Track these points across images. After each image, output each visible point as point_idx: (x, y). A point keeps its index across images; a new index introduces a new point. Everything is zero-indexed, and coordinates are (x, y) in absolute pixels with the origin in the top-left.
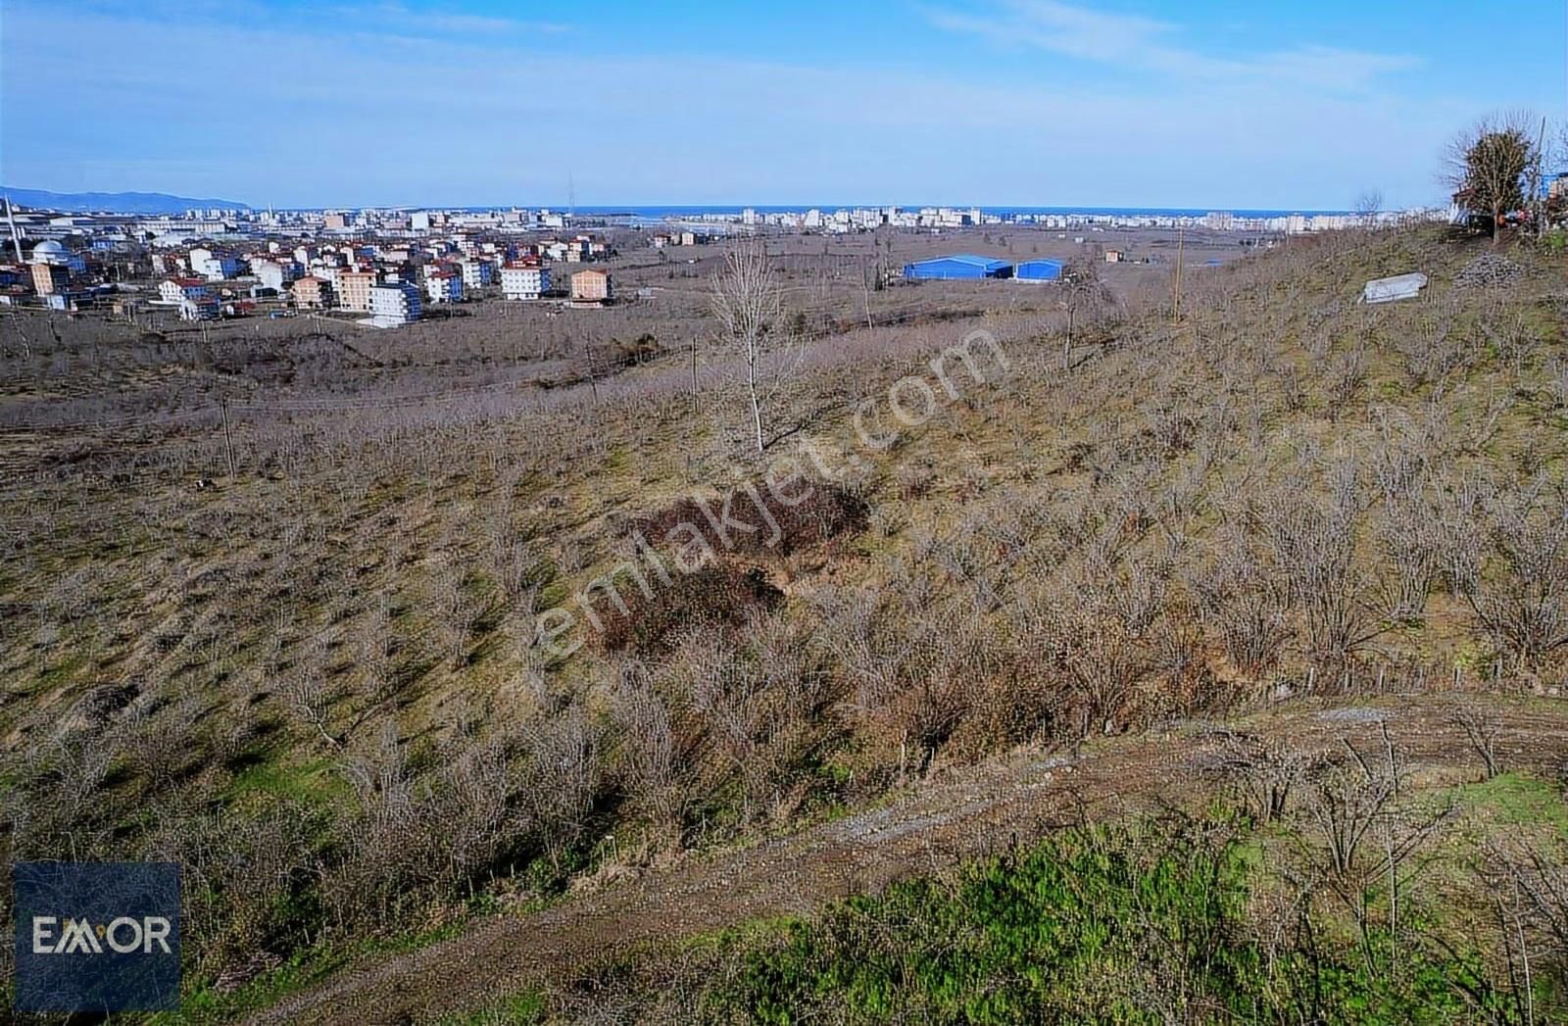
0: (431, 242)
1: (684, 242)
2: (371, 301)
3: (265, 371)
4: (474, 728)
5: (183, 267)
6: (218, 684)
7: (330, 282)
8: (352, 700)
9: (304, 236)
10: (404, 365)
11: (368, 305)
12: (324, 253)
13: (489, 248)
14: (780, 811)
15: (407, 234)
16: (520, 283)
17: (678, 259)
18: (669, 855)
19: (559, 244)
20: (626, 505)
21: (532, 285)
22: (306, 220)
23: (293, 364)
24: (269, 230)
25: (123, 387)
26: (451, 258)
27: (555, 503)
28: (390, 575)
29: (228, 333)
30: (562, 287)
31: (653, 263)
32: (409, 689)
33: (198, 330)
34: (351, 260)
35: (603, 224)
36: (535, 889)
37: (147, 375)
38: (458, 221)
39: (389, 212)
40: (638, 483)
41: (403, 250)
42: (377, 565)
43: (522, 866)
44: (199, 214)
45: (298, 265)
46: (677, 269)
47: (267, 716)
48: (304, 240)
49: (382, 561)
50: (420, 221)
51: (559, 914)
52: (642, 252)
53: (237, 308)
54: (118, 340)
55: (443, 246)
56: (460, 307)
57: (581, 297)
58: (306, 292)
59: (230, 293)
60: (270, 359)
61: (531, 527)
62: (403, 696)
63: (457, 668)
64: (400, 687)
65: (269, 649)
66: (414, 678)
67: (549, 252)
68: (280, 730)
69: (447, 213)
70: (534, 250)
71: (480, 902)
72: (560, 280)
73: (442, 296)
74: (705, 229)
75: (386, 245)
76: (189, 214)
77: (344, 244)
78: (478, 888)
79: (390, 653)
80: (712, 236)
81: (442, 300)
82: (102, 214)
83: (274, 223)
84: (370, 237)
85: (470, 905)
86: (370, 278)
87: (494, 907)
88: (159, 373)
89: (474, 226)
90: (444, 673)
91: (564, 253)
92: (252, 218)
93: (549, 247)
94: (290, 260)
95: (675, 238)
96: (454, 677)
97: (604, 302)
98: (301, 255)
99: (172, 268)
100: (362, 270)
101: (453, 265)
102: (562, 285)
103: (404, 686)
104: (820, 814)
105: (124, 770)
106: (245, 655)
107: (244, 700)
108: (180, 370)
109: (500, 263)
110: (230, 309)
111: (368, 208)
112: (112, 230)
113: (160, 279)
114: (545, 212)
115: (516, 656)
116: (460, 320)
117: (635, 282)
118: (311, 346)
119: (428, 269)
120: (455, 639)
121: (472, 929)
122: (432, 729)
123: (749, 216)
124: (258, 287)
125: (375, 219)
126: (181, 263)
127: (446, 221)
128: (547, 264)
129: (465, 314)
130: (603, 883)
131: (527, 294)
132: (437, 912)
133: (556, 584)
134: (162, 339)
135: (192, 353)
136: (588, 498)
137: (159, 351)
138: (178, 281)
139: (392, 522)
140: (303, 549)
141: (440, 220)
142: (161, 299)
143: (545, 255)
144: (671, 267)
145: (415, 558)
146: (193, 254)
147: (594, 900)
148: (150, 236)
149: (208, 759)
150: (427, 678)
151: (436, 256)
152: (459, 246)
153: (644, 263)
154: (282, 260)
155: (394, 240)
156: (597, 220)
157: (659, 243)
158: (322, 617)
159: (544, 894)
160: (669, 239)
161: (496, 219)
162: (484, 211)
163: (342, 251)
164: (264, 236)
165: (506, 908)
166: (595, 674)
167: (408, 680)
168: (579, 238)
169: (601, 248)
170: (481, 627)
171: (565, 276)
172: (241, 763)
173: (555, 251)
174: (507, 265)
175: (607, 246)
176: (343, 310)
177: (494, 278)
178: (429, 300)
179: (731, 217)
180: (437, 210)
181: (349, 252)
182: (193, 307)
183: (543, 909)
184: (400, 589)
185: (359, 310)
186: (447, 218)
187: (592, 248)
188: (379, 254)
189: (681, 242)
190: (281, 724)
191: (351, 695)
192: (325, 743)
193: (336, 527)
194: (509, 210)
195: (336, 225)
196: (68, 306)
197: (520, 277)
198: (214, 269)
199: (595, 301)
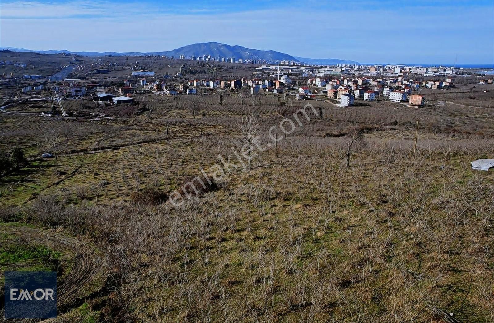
7: (337, 91)
21: (399, 97)
30: (407, 99)
50: (397, 71)
55: (392, 81)
57: (412, 103)
58: (331, 93)
59: (316, 92)
67: (427, 85)
73: (367, 98)
76: (337, 65)
83: (356, 69)
91: (432, 85)
97: (419, 106)
98: (345, 81)
131: (397, 100)
141: (407, 70)
176: (337, 100)
182: (298, 96)
195: (373, 71)
196: (277, 93)
197: (396, 95)
198: (320, 84)
199: (416, 105)
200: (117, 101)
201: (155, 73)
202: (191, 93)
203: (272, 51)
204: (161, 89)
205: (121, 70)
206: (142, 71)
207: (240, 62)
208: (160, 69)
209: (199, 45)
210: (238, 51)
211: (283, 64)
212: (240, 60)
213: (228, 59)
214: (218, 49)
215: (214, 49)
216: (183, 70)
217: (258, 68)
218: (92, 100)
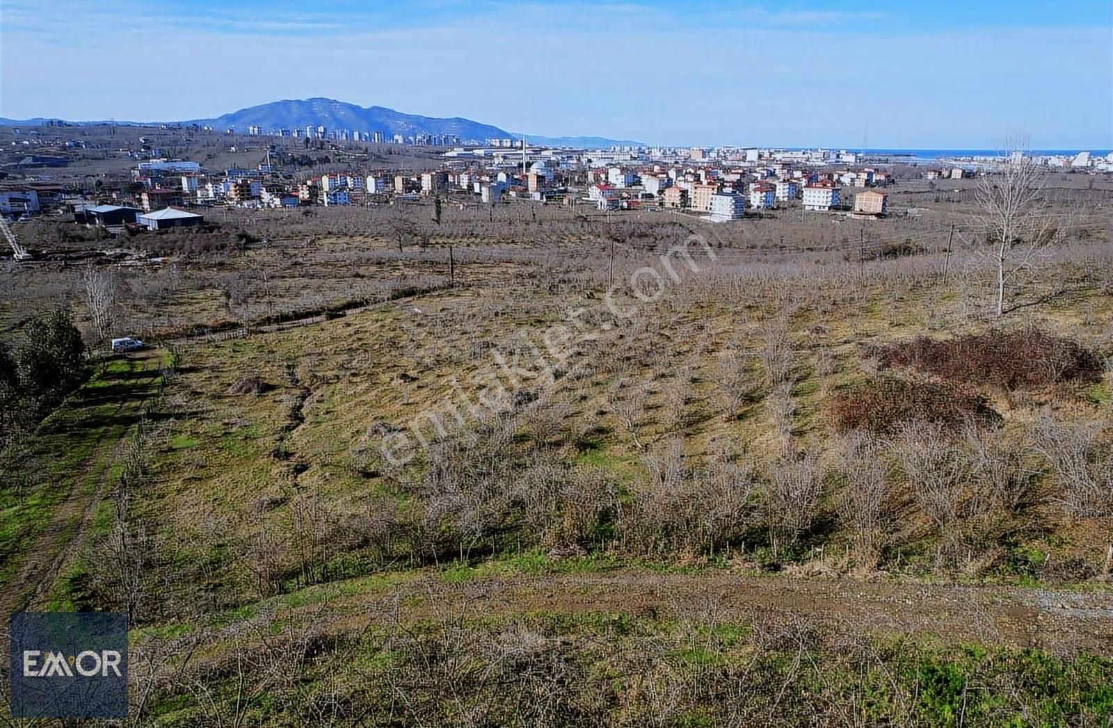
0: (757, 169)
1: (953, 177)
2: (711, 204)
3: (640, 242)
4: (734, 458)
5: (604, 179)
6: (580, 402)
7: (687, 191)
8: (656, 426)
9: (676, 163)
10: (726, 246)
11: (709, 206)
12: (686, 173)
13: (798, 174)
14: (971, 567)
15: (742, 164)
16: (817, 198)
17: (945, 188)
18: (865, 571)
19: (850, 173)
20: (874, 338)
21: (825, 200)
22: (679, 153)
23: (656, 239)
24: (655, 159)
25: (560, 244)
26: (769, 180)
27: (818, 330)
28: (695, 359)
29: (621, 219)
30: (848, 203)
31: (923, 190)
32: (694, 427)
33: (606, 216)
34: (702, 178)
35: (887, 161)
36: (757, 563)
37: (574, 239)
38: (778, 156)
39: (733, 149)
40: (886, 325)
41: (738, 173)
42: (688, 352)
43: (751, 548)
44: (618, 149)
45: (670, 180)
46: (945, 196)
47: (604, 424)
48: (675, 165)
49: (691, 350)
50: (752, 156)
51: (770, 583)
52: (915, 182)
53: (629, 204)
54: (562, 218)
55: (765, 172)
56: (772, 212)
57: (861, 210)
58: (672, 196)
59: (627, 195)
60: (642, 236)
61: (798, 343)
62: (688, 430)
63: (728, 420)
64: (689, 425)
65: (613, 387)
66: (699, 421)
67: (842, 179)
68: (611, 434)
69: (772, 151)
70: (830, 177)
71: (715, 560)
72: (846, 198)
73: (759, 204)
74: (973, 166)
75: (727, 170)
76: (612, 149)
77: (700, 168)
78: (716, 551)
79: (686, 403)
80: (979, 171)
81: (758, 207)
82: (567, 149)
83: (659, 154)
84: (717, 164)
85: (709, 560)
86: (713, 189)
87: (725, 565)
88: (580, 239)
89: (789, 160)
90: (719, 423)
91: (853, 180)
92: (647, 152)
93: (842, 175)
94: (665, 176)
95: (945, 173)
96: (726, 425)
97: (878, 215)
98: (672, 174)
99: (597, 179)
100: (708, 184)
101: (771, 184)
102: (847, 202)
103: (691, 424)
104: (1009, 578)
105: (524, 435)
106: (598, 389)
107: (592, 413)
108: (592, 237)
109: (804, 184)
110: (625, 205)
111: (720, 146)
112: (570, 157)
113: (590, 185)
114: (842, 152)
115: (772, 421)
116: (768, 220)
117: (906, 204)
118: (669, 230)
119: (752, 186)
120: (731, 402)
121: (707, 574)
122: (705, 453)
123: (1017, 158)
124: (644, 192)
125: (723, 155)
126: (603, 176)
127: (770, 156)
128: (838, 187)
129: (772, 217)
130: (808, 574)
131: (820, 207)
132: (686, 557)
133: (810, 381)
134: (586, 219)
135: (600, 229)
136: (844, 330)
137: (582, 226)
138: (600, 187)
139: (702, 328)
140: (644, 335)
141: (767, 155)
142: (589, 197)
143: (839, 181)
144: (938, 195)
145: (713, 351)
146: (610, 171)
147: (799, 582)
148: (590, 161)
149: (567, 440)
150: (706, 423)
151: (759, 179)
152: (777, 172)
153: (917, 190)
154: (660, 176)
155: (733, 167)
156: (882, 158)
157: (931, 176)
158: (648, 376)
159: (763, 568)
160: (940, 173)
161: (806, 156)
162: (798, 150)
163: (698, 172)
164: (652, 162)
165: (733, 568)
166: (828, 443)
167: (694, 422)
168: (866, 170)
169: (883, 178)
170: (750, 399)
171: (851, 196)
172: (584, 446)
173: (846, 179)
174: (808, 186)
175: (888, 176)
176: (693, 209)
177: (798, 195)
178: (750, 207)
179: (999, 158)
180: (765, 149)
181: (702, 173)
182: (605, 202)
183: (760, 577)
184: (699, 367)
185: (703, 210)
186: (771, 154)
187: (875, 178)
188: (721, 175)
189: (949, 176)
190: (612, 430)
191: (657, 423)
192: (635, 447)
193: (666, 327)
194: (816, 150)
195: (697, 157)
196: (542, 198)
197: (817, 194)
198: (620, 181)
199: (871, 214)
200: (158, 220)
201: (200, 165)
202: (336, 203)
203: (459, 120)
204: (248, 195)
205: (104, 159)
206: (167, 162)
207: (397, 141)
208: (210, 157)
209: (286, 104)
210: (380, 120)
211: (498, 144)
212: (396, 137)
213: (367, 134)
214: (332, 115)
215: (323, 114)
216: (271, 157)
217: (447, 154)
218: (73, 222)
